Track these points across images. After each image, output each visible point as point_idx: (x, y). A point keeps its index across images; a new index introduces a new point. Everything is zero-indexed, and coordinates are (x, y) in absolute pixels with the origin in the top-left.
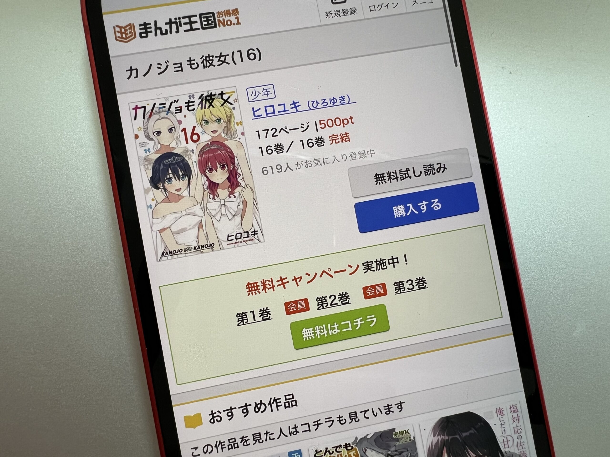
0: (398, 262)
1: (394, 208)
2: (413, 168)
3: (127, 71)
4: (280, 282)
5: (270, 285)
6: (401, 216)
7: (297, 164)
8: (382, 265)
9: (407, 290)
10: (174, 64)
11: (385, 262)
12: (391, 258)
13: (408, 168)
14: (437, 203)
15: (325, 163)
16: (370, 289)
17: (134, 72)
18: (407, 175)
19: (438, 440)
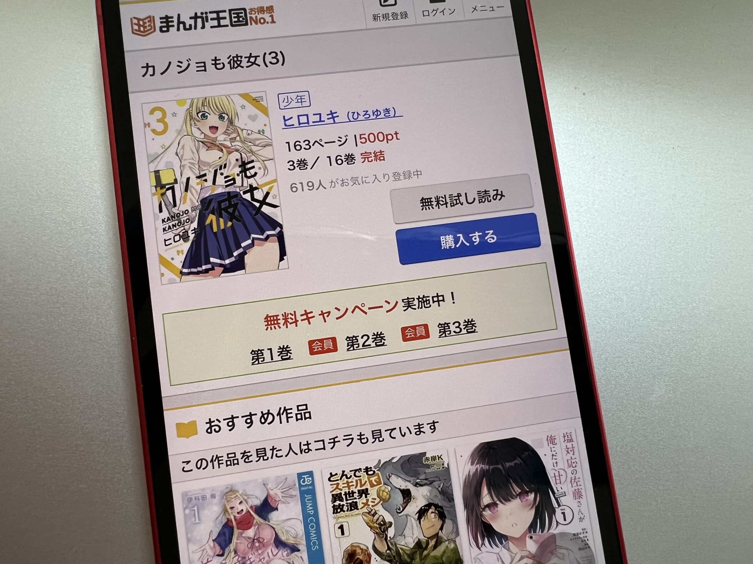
0: (443, 300)
1: (442, 237)
2: (466, 194)
3: (142, 67)
4: (305, 317)
5: (292, 319)
6: (450, 247)
7: (332, 182)
8: (425, 303)
9: (453, 333)
10: (196, 63)
11: (429, 300)
12: (436, 295)
13: (460, 194)
14: (492, 234)
15: (364, 183)
16: (410, 330)
17: (151, 70)
18: (458, 201)
19: (477, 469)
